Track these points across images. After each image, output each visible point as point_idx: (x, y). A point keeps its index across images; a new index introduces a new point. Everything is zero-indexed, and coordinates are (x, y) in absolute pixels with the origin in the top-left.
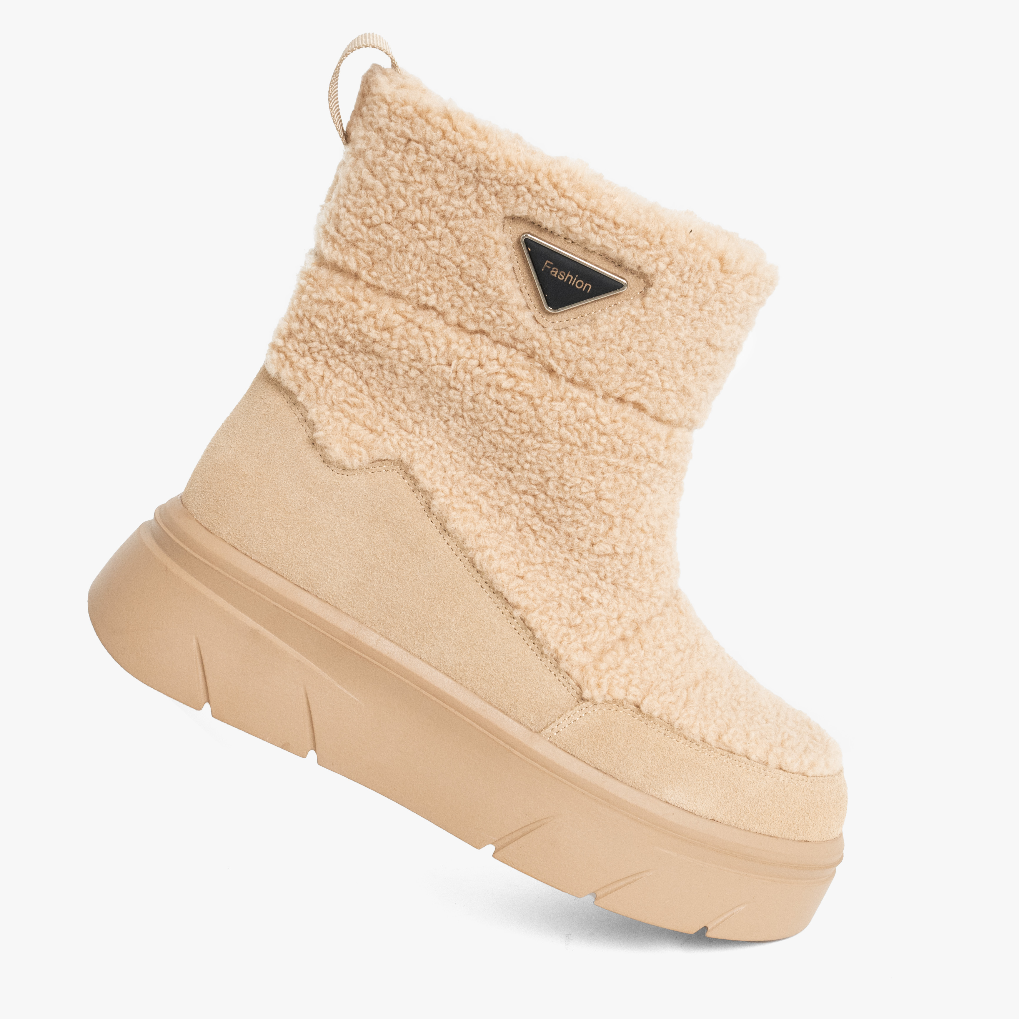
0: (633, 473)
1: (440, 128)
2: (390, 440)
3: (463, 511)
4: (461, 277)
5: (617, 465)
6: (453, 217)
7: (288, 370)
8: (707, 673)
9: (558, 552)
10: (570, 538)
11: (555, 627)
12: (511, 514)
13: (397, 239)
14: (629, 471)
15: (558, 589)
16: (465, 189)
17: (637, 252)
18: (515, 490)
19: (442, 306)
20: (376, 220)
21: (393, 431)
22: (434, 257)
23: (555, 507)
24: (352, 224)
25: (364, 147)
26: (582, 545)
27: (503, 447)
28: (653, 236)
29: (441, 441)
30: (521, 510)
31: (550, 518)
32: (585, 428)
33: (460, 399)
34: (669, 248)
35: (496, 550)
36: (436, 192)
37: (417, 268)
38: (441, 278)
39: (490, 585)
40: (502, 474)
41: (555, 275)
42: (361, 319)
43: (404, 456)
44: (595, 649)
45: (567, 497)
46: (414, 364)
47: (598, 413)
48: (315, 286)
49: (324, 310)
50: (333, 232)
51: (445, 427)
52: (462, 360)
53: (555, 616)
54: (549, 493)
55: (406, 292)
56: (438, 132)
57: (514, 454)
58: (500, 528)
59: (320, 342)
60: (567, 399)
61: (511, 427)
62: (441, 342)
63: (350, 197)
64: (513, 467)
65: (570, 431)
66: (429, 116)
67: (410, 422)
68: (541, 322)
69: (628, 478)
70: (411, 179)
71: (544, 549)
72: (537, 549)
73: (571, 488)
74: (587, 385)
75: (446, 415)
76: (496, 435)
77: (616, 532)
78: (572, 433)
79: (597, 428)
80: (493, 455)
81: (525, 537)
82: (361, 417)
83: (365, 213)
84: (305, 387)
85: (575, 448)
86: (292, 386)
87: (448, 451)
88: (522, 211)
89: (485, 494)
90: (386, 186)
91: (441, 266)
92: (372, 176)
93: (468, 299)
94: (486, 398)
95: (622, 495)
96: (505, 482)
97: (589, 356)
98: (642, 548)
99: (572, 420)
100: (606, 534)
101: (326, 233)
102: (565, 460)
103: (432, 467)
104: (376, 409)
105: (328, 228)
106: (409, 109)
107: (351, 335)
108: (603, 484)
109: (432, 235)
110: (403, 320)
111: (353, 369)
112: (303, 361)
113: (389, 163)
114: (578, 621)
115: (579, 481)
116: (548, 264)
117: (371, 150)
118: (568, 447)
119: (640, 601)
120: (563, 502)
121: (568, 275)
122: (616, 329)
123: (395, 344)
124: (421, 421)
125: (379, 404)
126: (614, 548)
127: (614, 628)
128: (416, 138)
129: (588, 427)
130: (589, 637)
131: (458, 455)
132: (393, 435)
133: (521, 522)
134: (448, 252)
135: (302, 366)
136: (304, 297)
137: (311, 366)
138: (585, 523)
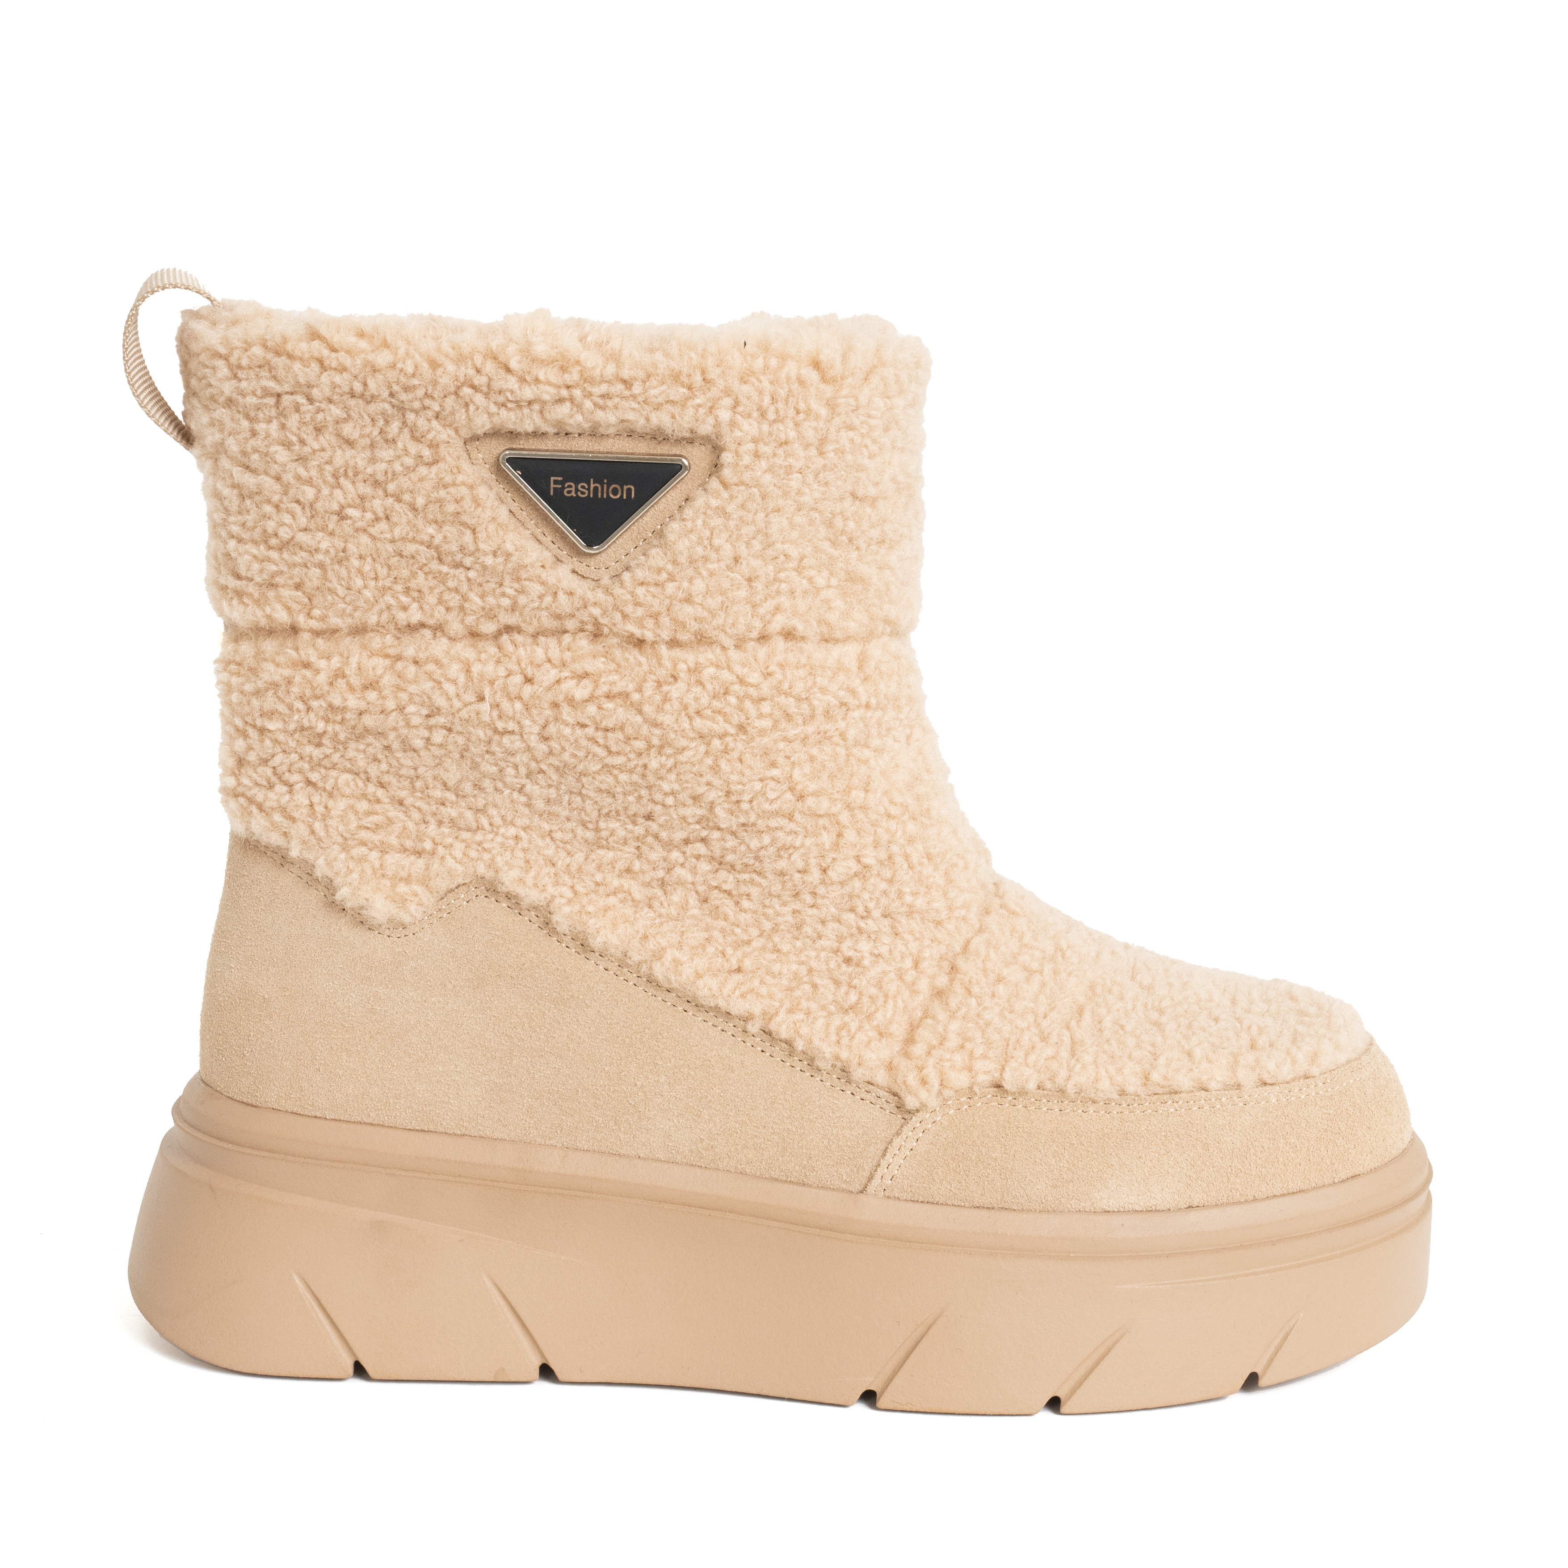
0: (832, 737)
1: (312, 357)
2: (450, 854)
3: (606, 911)
4: (440, 560)
5: (803, 736)
6: (390, 475)
7: (259, 817)
8: (1092, 987)
9: (777, 908)
10: (786, 878)
11: (821, 1022)
12: (680, 883)
13: (325, 546)
14: (824, 737)
15: (803, 963)
16: (388, 429)
17: (676, 410)
18: (669, 845)
19: (432, 616)
20: (285, 533)
21: (449, 840)
22: (390, 548)
23: (743, 842)
24: (255, 557)
25: (218, 436)
26: (808, 878)
27: (622, 790)
28: (689, 376)
29: (528, 822)
30: (694, 871)
31: (741, 862)
32: (729, 704)
33: (524, 745)
34: (721, 383)
35: (680, 947)
36: (350, 453)
37: (372, 575)
38: (414, 575)
39: (694, 1003)
40: (639, 830)
41: (573, 494)
42: (326, 688)
43: (481, 869)
44: (899, 1030)
45: (753, 818)
46: (432, 721)
47: (739, 673)
48: (243, 672)
49: (270, 701)
50: (232, 583)
51: (523, 799)
52: (497, 683)
53: (813, 1006)
54: (722, 826)
55: (373, 619)
56: (313, 365)
57: (643, 792)
58: (673, 911)
59: (284, 751)
60: (682, 675)
61: (618, 753)
62: (455, 670)
63: (232, 519)
64: (651, 813)
65: (707, 718)
66: (289, 347)
67: (469, 815)
68: (588, 575)
69: (828, 748)
70: (307, 450)
71: (755, 912)
72: (742, 917)
73: (751, 802)
74: (702, 640)
75: (515, 780)
76: (603, 777)
77: (850, 835)
78: (713, 720)
79: (747, 696)
80: (613, 808)
81: (717, 908)
82: (393, 841)
83: (265, 531)
84: (293, 832)
85: (729, 739)
86: (275, 839)
87: (545, 832)
88: (482, 423)
89: (628, 871)
90: (278, 479)
91: (407, 557)
92: (250, 474)
93: (464, 588)
94: (562, 727)
95: (832, 777)
96: (650, 839)
97: (680, 595)
98: (902, 841)
99: (705, 701)
100: (836, 846)
101: (224, 588)
102: (723, 764)
103: (531, 868)
104: (410, 817)
105: (222, 581)
106: (257, 351)
107: (323, 718)
108: (797, 774)
109: (373, 517)
110: (387, 662)
111: (349, 771)
112: (272, 795)
113: (266, 443)
114: (853, 997)
115: (758, 786)
116: (556, 482)
117: (231, 437)
118: (716, 743)
119: (938, 923)
120: (750, 829)
121: (592, 486)
122: (700, 538)
123: (391, 704)
124: (485, 806)
125: (412, 808)
126: (859, 862)
127: (913, 984)
128: (287, 388)
129: (733, 700)
130: (879, 1016)
131: (562, 831)
132: (452, 846)
133: (701, 889)
134: (405, 531)
135: (275, 804)
136: (235, 697)
137: (287, 797)
138: (798, 844)
